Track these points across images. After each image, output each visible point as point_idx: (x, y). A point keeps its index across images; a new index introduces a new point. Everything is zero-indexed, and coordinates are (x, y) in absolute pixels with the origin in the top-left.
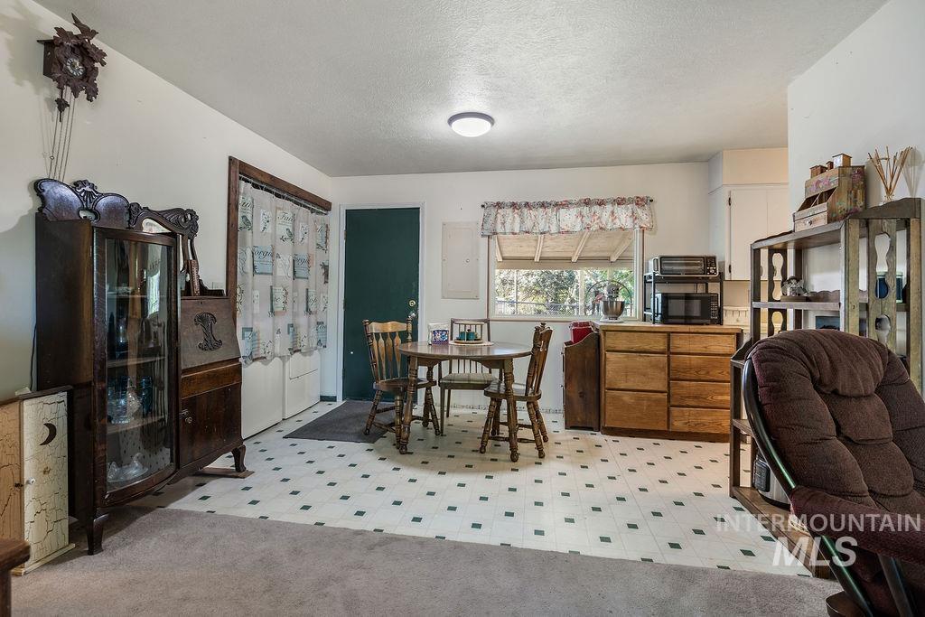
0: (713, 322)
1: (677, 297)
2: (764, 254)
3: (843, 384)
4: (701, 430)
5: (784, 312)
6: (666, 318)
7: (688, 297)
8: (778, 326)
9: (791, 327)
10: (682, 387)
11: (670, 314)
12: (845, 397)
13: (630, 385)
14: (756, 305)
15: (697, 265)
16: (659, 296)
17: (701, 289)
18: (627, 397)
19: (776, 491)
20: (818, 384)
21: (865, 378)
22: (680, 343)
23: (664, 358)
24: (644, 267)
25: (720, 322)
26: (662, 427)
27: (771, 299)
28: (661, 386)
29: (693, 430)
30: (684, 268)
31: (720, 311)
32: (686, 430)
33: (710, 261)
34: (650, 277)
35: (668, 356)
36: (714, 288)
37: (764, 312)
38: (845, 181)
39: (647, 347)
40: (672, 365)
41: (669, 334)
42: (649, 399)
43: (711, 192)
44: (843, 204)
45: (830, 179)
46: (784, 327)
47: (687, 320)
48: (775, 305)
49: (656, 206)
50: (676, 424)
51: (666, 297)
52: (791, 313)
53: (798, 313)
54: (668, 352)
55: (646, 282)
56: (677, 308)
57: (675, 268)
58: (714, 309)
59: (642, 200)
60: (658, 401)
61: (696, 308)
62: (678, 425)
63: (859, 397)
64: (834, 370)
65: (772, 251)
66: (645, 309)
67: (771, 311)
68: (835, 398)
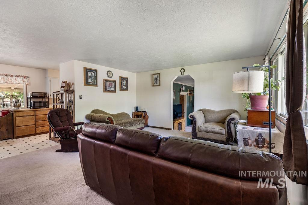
0: (47, 107)
1: (37, 102)
2: (55, 95)
3: (61, 115)
4: (44, 131)
5: (59, 105)
6: (34, 107)
7: (40, 102)
8: (58, 108)
9: (60, 107)
10: (39, 123)
11: (35, 106)
12: (61, 116)
13: (24, 124)
14: (54, 104)
15: (42, 94)
16: (32, 102)
17: (43, 100)
18: (23, 128)
19: (57, 136)
20: (57, 115)
21: (64, 114)
22: (38, 113)
23: (34, 117)
24: (27, 94)
25: (48, 107)
26: (34, 133)
27: (57, 103)
28: (33, 123)
29: (42, 132)
30: (39, 95)
31: (48, 105)
32: (40, 132)
33: (45, 94)
34: (29, 97)
35: (35, 116)
36: (47, 100)
37: (55, 106)
38: (66, 85)
39: (29, 115)
40: (36, 118)
41: (35, 111)
42: (30, 127)
43: (46, 77)
44: (66, 89)
45: (64, 84)
46: (59, 107)
47: (40, 107)
48: (57, 104)
49: (30, 79)
50: (37, 131)
51: (34, 102)
52: (60, 106)
53: (61, 106)
54: (35, 115)
55: (28, 98)
56: (37, 105)
57: (36, 95)
58: (47, 104)
59: (26, 77)
60: (32, 127)
61: (42, 105)
62: (38, 131)
63: (63, 116)
64: (60, 113)
65: (57, 94)
66: (28, 105)
67: (57, 105)
68: (59, 116)
